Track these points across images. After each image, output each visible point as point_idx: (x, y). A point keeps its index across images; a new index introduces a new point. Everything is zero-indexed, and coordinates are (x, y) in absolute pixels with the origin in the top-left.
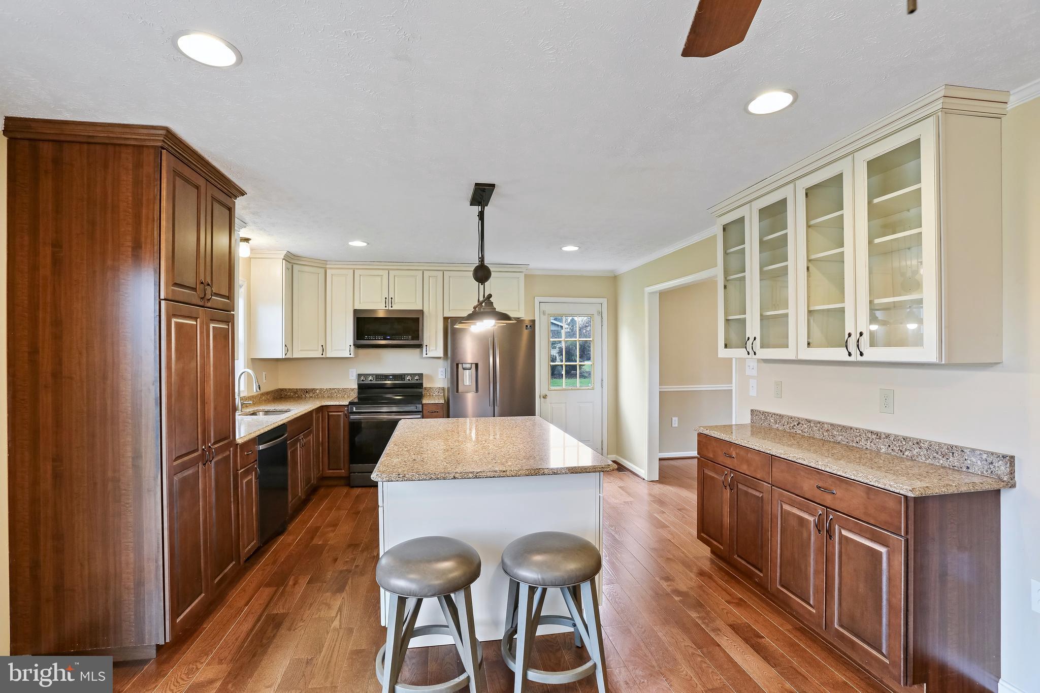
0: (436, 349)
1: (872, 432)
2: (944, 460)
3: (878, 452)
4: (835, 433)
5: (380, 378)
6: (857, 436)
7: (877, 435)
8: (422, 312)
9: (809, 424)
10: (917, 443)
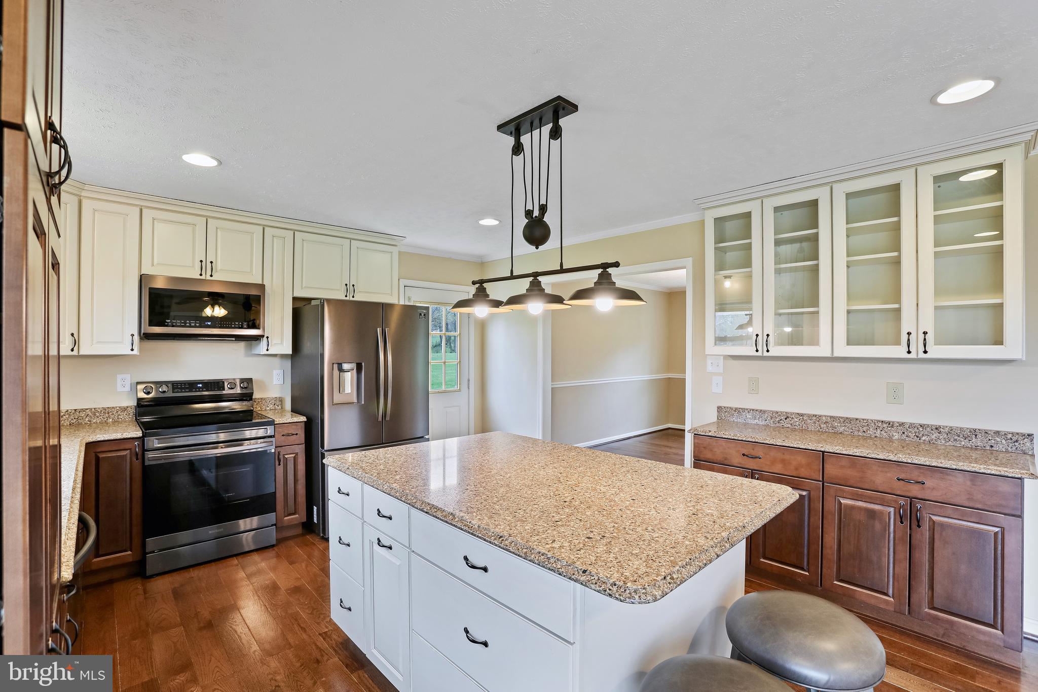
0: (282, 343)
1: (882, 422)
2: (965, 441)
3: (890, 440)
4: (836, 424)
5: (181, 388)
6: (865, 426)
7: (889, 424)
8: (262, 287)
9: (801, 417)
10: (936, 429)
